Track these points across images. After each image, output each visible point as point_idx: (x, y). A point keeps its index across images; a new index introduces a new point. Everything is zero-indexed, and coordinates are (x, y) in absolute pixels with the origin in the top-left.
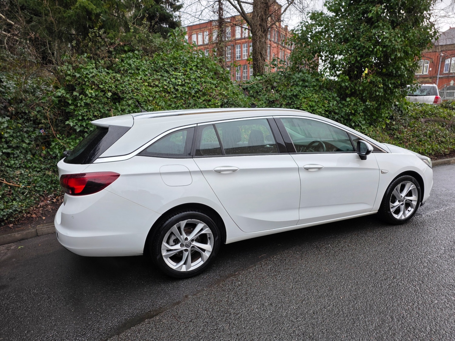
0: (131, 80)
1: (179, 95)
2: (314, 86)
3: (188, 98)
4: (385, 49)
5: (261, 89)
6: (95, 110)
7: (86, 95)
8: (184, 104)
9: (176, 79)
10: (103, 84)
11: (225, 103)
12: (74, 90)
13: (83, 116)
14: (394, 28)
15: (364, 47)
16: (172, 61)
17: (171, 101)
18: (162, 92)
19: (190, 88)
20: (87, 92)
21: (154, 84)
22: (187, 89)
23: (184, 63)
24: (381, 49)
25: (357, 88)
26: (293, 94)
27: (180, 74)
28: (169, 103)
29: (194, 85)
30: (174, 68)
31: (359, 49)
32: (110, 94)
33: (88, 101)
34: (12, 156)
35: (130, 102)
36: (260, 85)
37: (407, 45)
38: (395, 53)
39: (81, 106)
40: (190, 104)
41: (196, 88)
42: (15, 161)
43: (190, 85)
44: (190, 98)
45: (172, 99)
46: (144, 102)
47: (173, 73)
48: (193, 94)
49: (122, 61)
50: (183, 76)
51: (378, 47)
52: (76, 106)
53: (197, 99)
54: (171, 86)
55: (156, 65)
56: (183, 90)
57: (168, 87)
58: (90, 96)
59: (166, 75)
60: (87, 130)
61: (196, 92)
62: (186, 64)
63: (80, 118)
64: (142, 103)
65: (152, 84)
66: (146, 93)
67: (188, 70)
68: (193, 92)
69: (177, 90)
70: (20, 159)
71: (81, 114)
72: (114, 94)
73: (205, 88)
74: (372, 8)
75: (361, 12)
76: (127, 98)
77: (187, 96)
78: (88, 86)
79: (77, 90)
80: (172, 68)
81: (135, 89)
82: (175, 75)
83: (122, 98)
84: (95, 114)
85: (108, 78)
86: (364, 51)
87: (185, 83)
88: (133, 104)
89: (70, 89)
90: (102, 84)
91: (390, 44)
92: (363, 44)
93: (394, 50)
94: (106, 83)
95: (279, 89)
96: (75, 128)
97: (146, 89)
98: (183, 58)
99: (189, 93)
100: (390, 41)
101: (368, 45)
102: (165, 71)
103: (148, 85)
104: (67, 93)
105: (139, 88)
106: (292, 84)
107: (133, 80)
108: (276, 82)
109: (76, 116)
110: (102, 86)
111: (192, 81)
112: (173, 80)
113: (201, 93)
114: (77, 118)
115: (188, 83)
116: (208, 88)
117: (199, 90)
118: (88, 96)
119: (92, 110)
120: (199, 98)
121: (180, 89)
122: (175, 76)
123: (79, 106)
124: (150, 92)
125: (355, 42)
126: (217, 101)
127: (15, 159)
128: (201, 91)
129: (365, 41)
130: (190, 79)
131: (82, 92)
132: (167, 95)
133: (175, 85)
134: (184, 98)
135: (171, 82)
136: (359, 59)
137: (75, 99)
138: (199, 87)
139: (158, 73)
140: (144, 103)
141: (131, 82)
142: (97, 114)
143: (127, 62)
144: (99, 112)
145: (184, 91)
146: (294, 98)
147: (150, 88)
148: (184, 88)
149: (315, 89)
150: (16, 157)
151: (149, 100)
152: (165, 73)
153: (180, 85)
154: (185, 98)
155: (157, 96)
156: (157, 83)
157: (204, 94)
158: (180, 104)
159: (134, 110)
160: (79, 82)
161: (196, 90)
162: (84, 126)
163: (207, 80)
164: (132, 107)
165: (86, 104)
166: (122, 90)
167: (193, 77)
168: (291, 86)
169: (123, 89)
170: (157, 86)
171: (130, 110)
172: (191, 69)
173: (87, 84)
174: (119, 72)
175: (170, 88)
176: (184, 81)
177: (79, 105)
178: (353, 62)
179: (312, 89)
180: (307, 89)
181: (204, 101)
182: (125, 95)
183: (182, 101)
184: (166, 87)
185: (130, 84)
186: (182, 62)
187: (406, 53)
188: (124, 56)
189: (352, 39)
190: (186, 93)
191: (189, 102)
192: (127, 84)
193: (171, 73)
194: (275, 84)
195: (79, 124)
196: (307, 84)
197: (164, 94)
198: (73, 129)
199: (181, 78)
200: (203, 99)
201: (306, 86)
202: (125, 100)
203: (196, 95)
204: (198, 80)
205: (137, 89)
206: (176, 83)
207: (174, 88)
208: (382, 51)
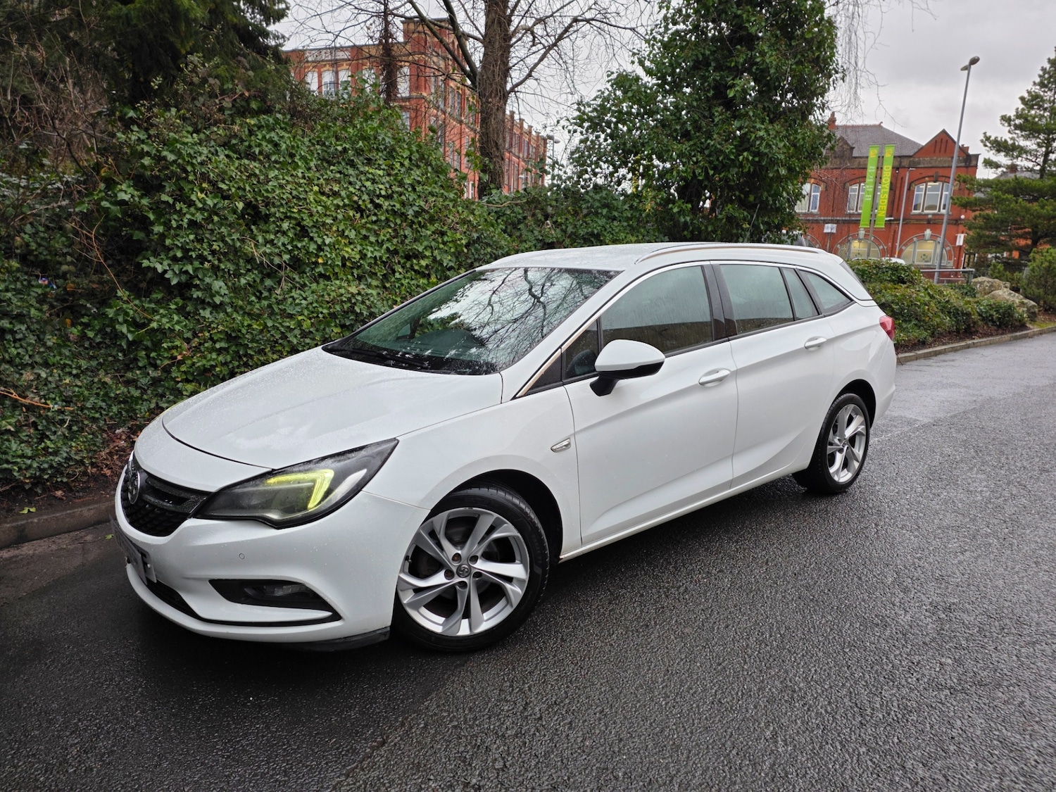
0: (281, 177)
1: (383, 218)
2: (628, 219)
3: (400, 225)
4: (757, 159)
5: (520, 217)
6: (214, 239)
7: (191, 204)
8: (394, 238)
9: (374, 182)
10: (227, 182)
11: (473, 241)
12: (161, 188)
13: (186, 251)
14: (771, 122)
15: (721, 151)
16: (361, 143)
17: (369, 230)
18: (347, 208)
19: (403, 204)
20: (193, 197)
21: (331, 190)
22: (398, 206)
23: (385, 149)
24: (751, 158)
25: (703, 228)
26: (593, 232)
27: (381, 173)
28: (364, 232)
29: (411, 199)
30: (366, 159)
31: (709, 156)
32: (240, 205)
33: (199, 217)
34: (9, 337)
35: (285, 225)
36: (517, 209)
37: (792, 157)
38: (776, 168)
39: (180, 227)
40: (406, 237)
41: (417, 204)
42: (16, 348)
43: (403, 197)
44: (404, 224)
45: (368, 225)
46: (314, 226)
47: (367, 168)
48: (410, 217)
49: (251, 133)
50: (388, 178)
51: (745, 154)
52: (167, 225)
53: (419, 229)
54: (365, 197)
55: (325, 148)
56: (390, 208)
57: (360, 198)
58: (200, 205)
59: (351, 171)
60: (198, 282)
61: (417, 214)
62: (391, 153)
63: (179, 254)
64: (309, 230)
65: (327, 190)
66: (319, 208)
67: (398, 165)
68: (410, 212)
69: (378, 206)
70: (29, 344)
71: (180, 245)
72: (248, 205)
73: (434, 206)
74: (733, 79)
75: (712, 84)
76: (277, 215)
77: (398, 221)
78: (192, 182)
79: (168, 189)
80: (361, 158)
81: (294, 197)
82: (372, 173)
83: (266, 215)
84: (214, 247)
85: (233, 171)
86: (721, 159)
87: (393, 192)
88: (292, 231)
89: (147, 185)
90: (223, 181)
91: (767, 151)
92: (718, 146)
93: (773, 162)
94: (231, 179)
95: (559, 220)
96: (167, 276)
97: (317, 199)
98: (383, 139)
99: (403, 214)
100: (768, 146)
101: (728, 148)
102: (347, 164)
103: (320, 192)
104: (141, 197)
105: (301, 196)
106: (585, 211)
107: (286, 178)
108: (551, 206)
109: (169, 249)
110: (224, 187)
111: (407, 190)
112: (368, 184)
113: (427, 217)
114: (171, 254)
115: (401, 194)
116: (440, 206)
117: (423, 210)
118: (195, 205)
119: (207, 238)
120: (424, 227)
121: (386, 204)
122: (370, 176)
123: (175, 226)
124: (326, 207)
125: (703, 140)
126: (458, 234)
127: (17, 345)
128: (427, 212)
129: (722, 140)
130: (401, 184)
131: (181, 196)
132: (358, 215)
133: (373, 195)
134: (393, 226)
135: (364, 189)
136: (711, 172)
137: (159, 208)
138: (422, 204)
139: (332, 168)
140: (314, 230)
141: (284, 182)
142: (218, 248)
143: (264, 137)
144: (221, 245)
145: (393, 210)
146: (592, 239)
147: (324, 198)
148: (392, 204)
149: (629, 225)
150: (20, 340)
151: (324, 224)
152: (348, 167)
153: (383, 196)
154: (396, 224)
155: (340, 217)
156: (336, 188)
157: (432, 220)
158: (384, 235)
159: (295, 243)
160: (172, 171)
161: (416, 209)
162: (191, 272)
163: (434, 190)
164: (289, 236)
165: (192, 224)
166: (268, 198)
167: (409, 182)
168: (585, 216)
169: (269, 195)
170: (336, 194)
171: (286, 243)
172: (402, 165)
173: (191, 178)
174: (253, 158)
175: (364, 201)
176: (390, 188)
177: (174, 224)
178: (700, 178)
179: (625, 224)
180: (616, 223)
181: (433, 232)
182: (273, 210)
183: (390, 230)
184: (356, 198)
185: (281, 187)
186: (382, 147)
187: (790, 169)
188: (253, 122)
189: (698, 134)
190: (394, 213)
191: (402, 233)
192: (275, 186)
193: (362, 169)
194: (550, 210)
195: (176, 268)
196: (616, 214)
197: (351, 213)
198: (161, 279)
199: (384, 180)
200: (433, 228)
201: (614, 219)
202: (272, 220)
203: (416, 221)
204: (419, 188)
205: (299, 199)
206: (374, 191)
207: (372, 201)
208: (753, 163)
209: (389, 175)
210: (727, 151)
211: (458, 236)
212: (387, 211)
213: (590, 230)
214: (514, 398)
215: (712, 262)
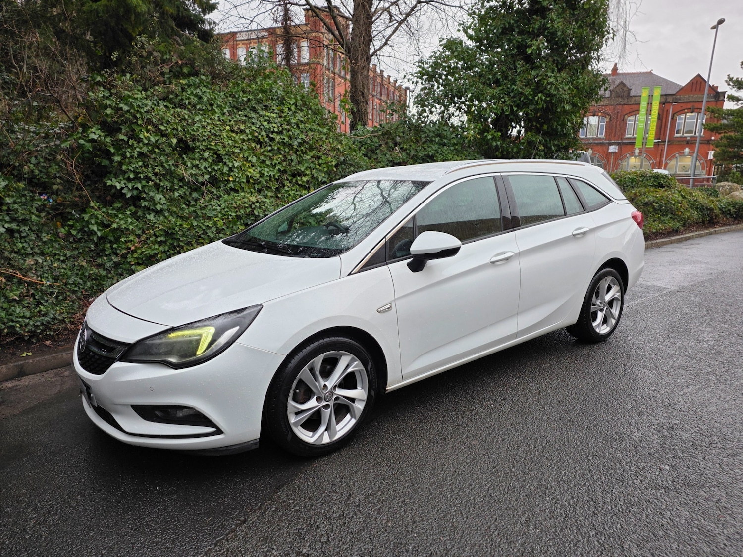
0: (203, 120)
1: (276, 148)
2: (454, 144)
3: (288, 152)
4: (548, 99)
5: (377, 145)
6: (156, 165)
7: (140, 140)
8: (284, 162)
9: (269, 122)
10: (165, 125)
11: (341, 163)
12: (119, 130)
13: (136, 174)
14: (559, 71)
15: (522, 93)
16: (260, 95)
17: (265, 156)
18: (250, 141)
19: (290, 137)
20: (141, 136)
21: (239, 128)
22: (287, 139)
23: (278, 99)
24: (544, 98)
25: (510, 150)
26: (429, 154)
27: (275, 115)
28: (262, 158)
29: (296, 134)
30: (264, 106)
31: (514, 97)
32: (175, 141)
33: (145, 150)
34: (17, 235)
35: (206, 154)
36: (375, 139)
37: (575, 96)
38: (562, 105)
39: (132, 157)
40: (292, 161)
41: (300, 137)
42: (22, 243)
43: (290, 133)
44: (291, 152)
45: (265, 153)
46: (227, 155)
47: (264, 113)
48: (295, 147)
49: (183, 89)
50: (279, 119)
51: (540, 95)
52: (124, 156)
53: (302, 155)
54: (263, 133)
55: (235, 99)
56: (281, 140)
57: (259, 134)
58: (146, 141)
59: (253, 115)
60: (145, 195)
61: (300, 144)
62: (282, 101)
63: (132, 176)
64: (223, 157)
65: (235, 129)
66: (230, 141)
67: (286, 110)
68: (295, 143)
69: (272, 139)
70: (31, 240)
71: (132, 170)
72: (180, 140)
73: (312, 139)
74: (531, 41)
75: (516, 45)
76: (200, 147)
77: (287, 150)
78: (141, 125)
79: (123, 131)
80: (261, 106)
81: (212, 135)
82: (268, 116)
83: (193, 147)
84: (156, 170)
85: (169, 116)
86: (522, 99)
87: (283, 129)
88: (211, 158)
89: (110, 129)
90: (162, 124)
91: (555, 92)
92: (520, 90)
93: (561, 101)
94: (168, 122)
95: (405, 147)
96: (123, 191)
97: (229, 135)
98: (276, 92)
99: (290, 144)
100: (557, 89)
101: (527, 91)
102: (250, 110)
103: (231, 130)
104: (105, 136)
105: (218, 134)
106: (423, 140)
107: (207, 121)
108: (399, 136)
109: (125, 173)
110: (163, 128)
111: (293, 127)
112: (265, 124)
113: (307, 146)
114: (126, 176)
115: (288, 131)
116: (316, 138)
117: (305, 141)
118: (143, 141)
119: (150, 164)
120: (305, 153)
121: (278, 138)
122: (267, 118)
123: (129, 156)
124: (235, 141)
125: (509, 86)
126: (330, 158)
127: (23, 241)
128: (307, 143)
129: (523, 85)
130: (289, 123)
131: (133, 136)
132: (258, 146)
133: (269, 131)
134: (283, 153)
135: (262, 127)
136: (515, 109)
137: (119, 145)
138: (304, 137)
139: (240, 113)
140: (227, 157)
141: (205, 124)
142: (158, 171)
143: (192, 92)
144: (161, 169)
145: (283, 142)
146: (428, 160)
147: (234, 135)
148: (282, 137)
149: (455, 149)
150: (24, 237)
151: (234, 153)
152: (251, 112)
153: (276, 132)
154: (285, 152)
155: (245, 147)
156: (242, 127)
157: (311, 148)
158: (277, 160)
159: (213, 167)
160: (126, 118)
161: (299, 140)
162: (140, 188)
163: (312, 127)
164: (209, 162)
165: (141, 154)
166: (194, 135)
167: (294, 122)
168: (423, 143)
169: (195, 133)
170: (242, 132)
171: (207, 166)
172: (290, 109)
173: (140, 122)
174: (183, 106)
175: (262, 136)
176: (281, 126)
177: (128, 155)
178: (507, 113)
179: (452, 148)
180: (445, 148)
181: (312, 157)
182: (197, 144)
183: (281, 156)
184: (256, 134)
185: (203, 127)
186: (276, 97)
187: (574, 105)
188: (184, 82)
189: (505, 81)
190: (284, 144)
191: (290, 158)
192: (199, 127)
193: (261, 113)
194: (398, 139)
195: (130, 186)
196: (446, 141)
197: (253, 145)
198: (120, 194)
199: (277, 121)
200: (311, 154)
201: (445, 144)
202: (197, 150)
203: (299, 149)
204: (301, 126)
205: (215, 135)
206: (270, 129)
207: (268, 136)
208: (545, 101)
209: (280, 117)
210: (526, 93)
211: (330, 159)
212: (279, 142)
213: (427, 153)
214: (350, 274)
215: (502, 174)
